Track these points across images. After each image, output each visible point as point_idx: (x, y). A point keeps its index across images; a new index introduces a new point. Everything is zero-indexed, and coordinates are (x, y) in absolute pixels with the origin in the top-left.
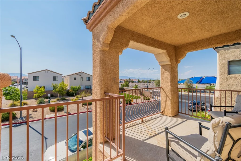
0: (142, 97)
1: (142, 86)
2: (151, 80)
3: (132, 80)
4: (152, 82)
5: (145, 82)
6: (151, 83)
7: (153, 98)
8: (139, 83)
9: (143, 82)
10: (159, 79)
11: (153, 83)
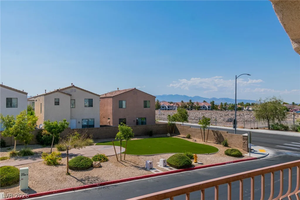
0: (222, 149)
1: (222, 118)
2: (243, 103)
3: (198, 104)
4: (245, 109)
5: (229, 109)
6: (244, 112)
7: (250, 151)
8: (215, 111)
9: (224, 108)
10: (264, 101)
11: (248, 110)
